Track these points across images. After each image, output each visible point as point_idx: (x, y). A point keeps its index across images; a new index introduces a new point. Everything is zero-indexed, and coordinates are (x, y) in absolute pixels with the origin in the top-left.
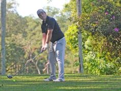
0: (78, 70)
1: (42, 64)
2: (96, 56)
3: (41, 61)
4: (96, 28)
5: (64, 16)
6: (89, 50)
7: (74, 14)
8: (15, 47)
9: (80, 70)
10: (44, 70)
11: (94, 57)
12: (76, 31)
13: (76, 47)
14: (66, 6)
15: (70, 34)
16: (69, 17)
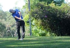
2: (37, 28)
3: (13, 31)
4: (37, 16)
5: (23, 11)
6: (34, 26)
7: (27, 10)
8: (1, 25)
9: (30, 34)
10: (14, 35)
12: (28, 18)
13: (28, 24)
14: (24, 6)
15: (26, 19)
16: (25, 11)
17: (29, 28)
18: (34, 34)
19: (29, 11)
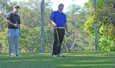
0: (94, 48)
1: (69, 44)
3: (69, 42)
4: (107, 19)
5: (84, 11)
6: (102, 34)
7: (91, 9)
8: (50, 33)
9: (96, 48)
10: (71, 48)
11: (106, 39)
12: (93, 21)
13: (93, 32)
14: (86, 4)
15: (89, 23)
16: (88, 12)
17: (95, 37)
18: (102, 48)
19: (95, 11)
